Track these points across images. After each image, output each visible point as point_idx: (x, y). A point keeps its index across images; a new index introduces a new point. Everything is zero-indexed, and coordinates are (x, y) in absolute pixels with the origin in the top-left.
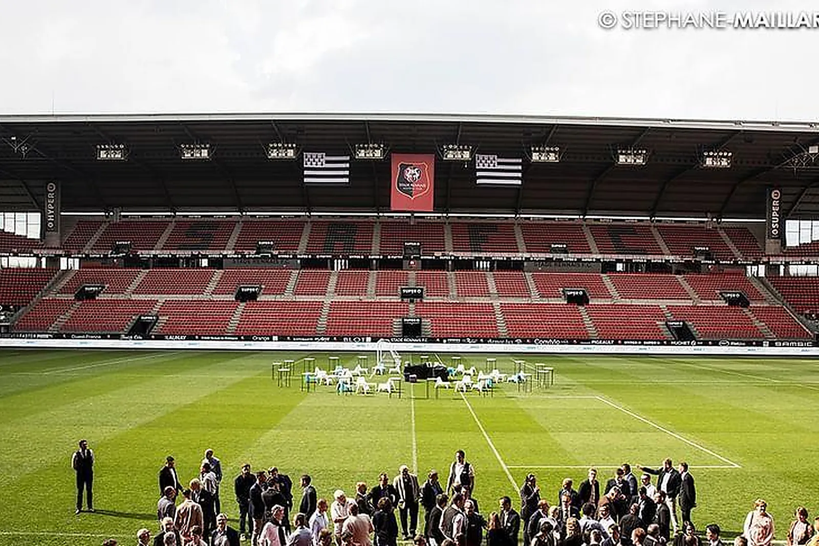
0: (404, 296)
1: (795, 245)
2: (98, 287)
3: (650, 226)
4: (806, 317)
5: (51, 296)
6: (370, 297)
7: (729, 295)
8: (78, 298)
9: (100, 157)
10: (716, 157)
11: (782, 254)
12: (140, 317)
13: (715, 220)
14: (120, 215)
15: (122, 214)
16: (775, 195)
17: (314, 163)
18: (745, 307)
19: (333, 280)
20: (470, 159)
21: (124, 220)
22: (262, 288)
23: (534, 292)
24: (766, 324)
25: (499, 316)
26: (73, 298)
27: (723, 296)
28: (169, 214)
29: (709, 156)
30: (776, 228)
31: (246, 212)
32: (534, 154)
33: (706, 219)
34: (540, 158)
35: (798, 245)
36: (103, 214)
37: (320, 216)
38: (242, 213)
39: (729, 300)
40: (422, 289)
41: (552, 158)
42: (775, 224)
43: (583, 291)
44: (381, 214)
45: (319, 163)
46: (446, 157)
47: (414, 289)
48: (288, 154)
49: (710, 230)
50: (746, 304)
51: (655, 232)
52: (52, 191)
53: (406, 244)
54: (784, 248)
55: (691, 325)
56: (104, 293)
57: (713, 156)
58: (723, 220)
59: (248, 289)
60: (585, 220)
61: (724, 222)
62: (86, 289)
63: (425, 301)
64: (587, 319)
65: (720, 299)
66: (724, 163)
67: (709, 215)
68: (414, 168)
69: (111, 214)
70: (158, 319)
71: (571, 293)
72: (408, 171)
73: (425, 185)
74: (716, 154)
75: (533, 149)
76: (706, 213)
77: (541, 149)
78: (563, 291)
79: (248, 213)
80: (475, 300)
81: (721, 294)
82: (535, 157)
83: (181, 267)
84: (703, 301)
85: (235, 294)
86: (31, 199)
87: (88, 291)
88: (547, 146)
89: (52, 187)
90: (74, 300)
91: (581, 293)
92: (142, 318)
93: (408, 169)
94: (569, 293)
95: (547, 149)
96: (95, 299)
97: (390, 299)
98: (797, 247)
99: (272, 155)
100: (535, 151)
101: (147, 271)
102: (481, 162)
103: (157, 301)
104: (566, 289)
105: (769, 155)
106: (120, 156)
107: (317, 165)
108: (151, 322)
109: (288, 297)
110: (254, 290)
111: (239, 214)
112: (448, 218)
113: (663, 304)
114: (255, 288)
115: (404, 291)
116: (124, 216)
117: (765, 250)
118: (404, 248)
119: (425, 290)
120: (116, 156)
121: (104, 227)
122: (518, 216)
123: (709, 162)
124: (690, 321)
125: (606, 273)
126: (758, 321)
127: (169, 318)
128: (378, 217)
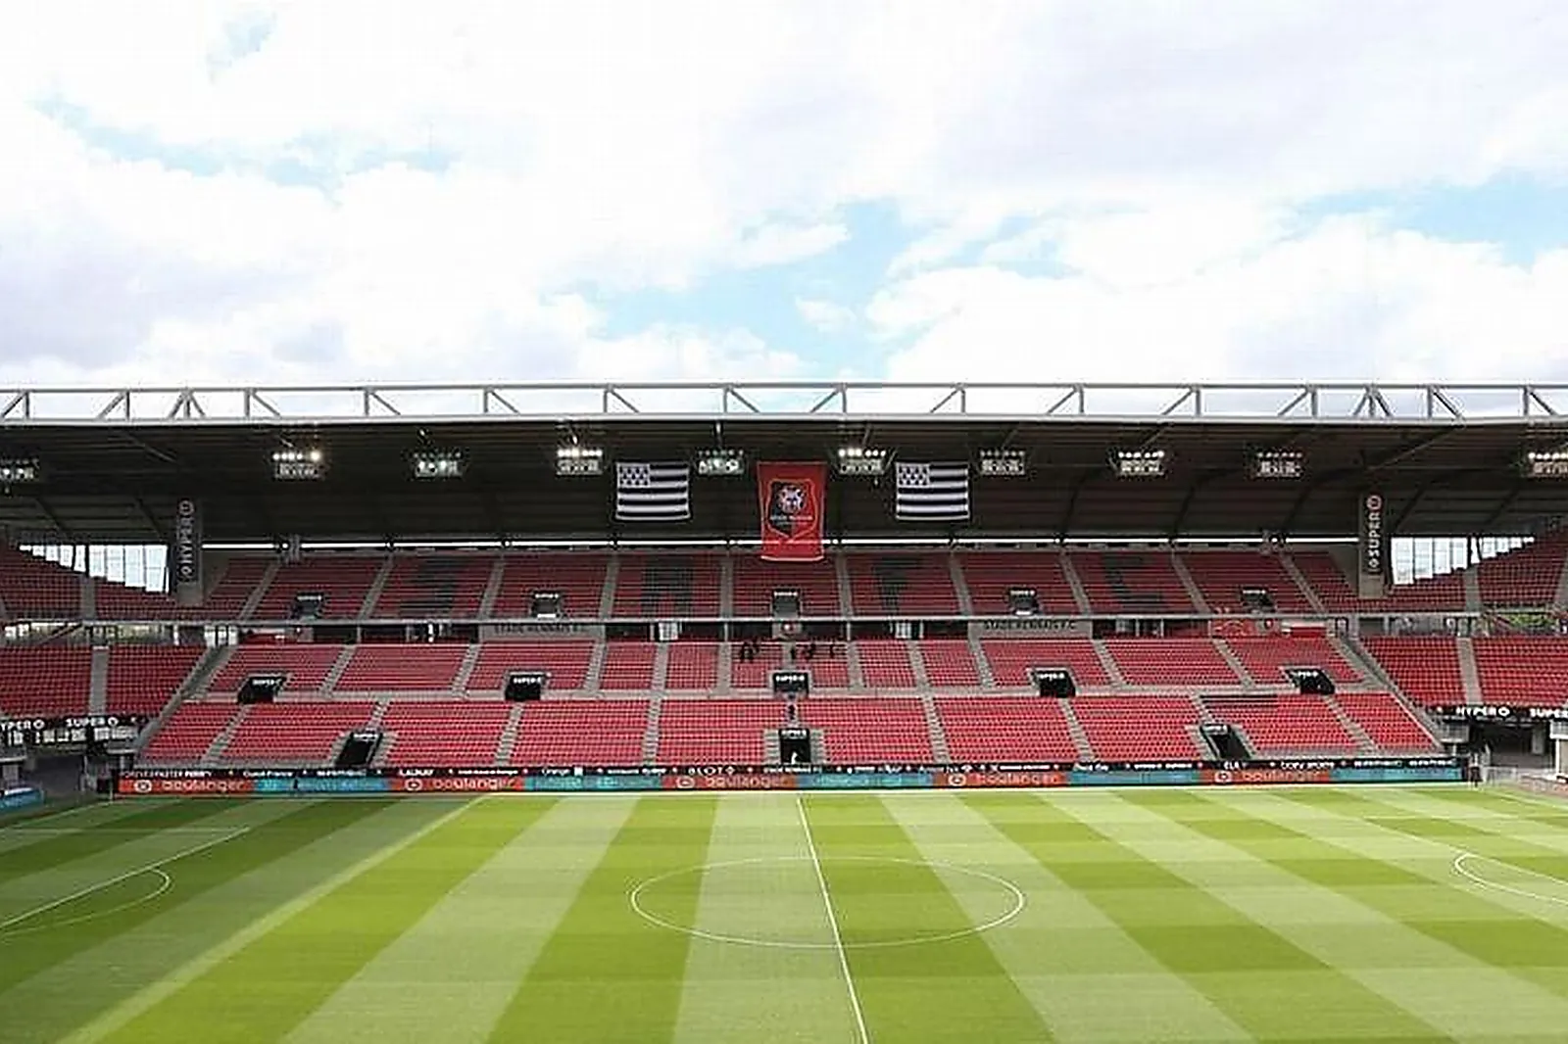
0: (779, 686)
1: (1406, 582)
2: (275, 679)
3: (1169, 553)
4: (1426, 710)
5: (196, 698)
6: (724, 690)
7: (1300, 674)
8: (243, 699)
9: (279, 472)
10: (1277, 459)
11: (1385, 598)
12: (352, 735)
13: (1275, 540)
14: (301, 549)
15: (304, 546)
16: (1373, 502)
17: (633, 482)
18: (1326, 693)
19: (661, 661)
20: (883, 473)
21: (305, 555)
22: (547, 678)
23: (987, 676)
24: (1362, 726)
25: (933, 721)
26: (235, 701)
27: (1291, 676)
28: (383, 545)
29: (1265, 459)
30: (1375, 556)
31: (510, 541)
32: (985, 462)
33: (1260, 540)
34: (994, 468)
35: (1412, 582)
36: (270, 546)
37: (633, 547)
38: (503, 544)
39: (1302, 684)
40: (806, 675)
41: (1014, 467)
42: (1373, 550)
43: (1065, 673)
44: (732, 542)
45: (641, 482)
46: (844, 468)
47: (793, 674)
48: (590, 468)
49: (1266, 557)
50: (1329, 690)
51: (1177, 562)
52: (186, 514)
53: (776, 594)
54: (1390, 589)
55: (1240, 730)
56: (286, 689)
57: (1270, 459)
58: (1288, 540)
59: (524, 680)
60: (1063, 545)
61: (1291, 543)
62: (256, 682)
63: (811, 696)
64: (1075, 727)
65: (1287, 682)
66: (1291, 469)
67: (1266, 533)
68: (794, 489)
69: (285, 546)
70: (381, 736)
71: (1046, 676)
72: (784, 494)
73: (810, 518)
74: (1276, 455)
75: (983, 454)
76: (1261, 530)
77: (997, 454)
78: (1032, 674)
79: (514, 543)
80: (891, 693)
81: (1287, 672)
82: (987, 466)
83: (408, 640)
84: (1259, 686)
85: (503, 688)
86: (148, 524)
87: (257, 686)
88: (1006, 448)
89: (187, 507)
90: (237, 704)
91: (1062, 676)
92: (356, 736)
93: (785, 490)
94: (1042, 676)
95: (1007, 454)
96: (272, 703)
97: (758, 694)
98: (1409, 585)
99: (563, 469)
100: (987, 457)
101: (353, 647)
102: (905, 477)
103: (377, 703)
104: (1038, 669)
105: (1362, 452)
106: (312, 472)
107: (637, 483)
108: (371, 743)
109: (590, 692)
110: (533, 680)
111: (499, 544)
112: (840, 546)
113: (1195, 692)
114: (536, 677)
115: (778, 678)
116: (307, 550)
117: (1358, 591)
118: (774, 602)
119: (810, 676)
120: (306, 472)
121: (273, 569)
122: (955, 541)
123: (1265, 467)
124: (1238, 722)
125: (1100, 638)
126: (1348, 720)
127: (400, 734)
128: (727, 546)
